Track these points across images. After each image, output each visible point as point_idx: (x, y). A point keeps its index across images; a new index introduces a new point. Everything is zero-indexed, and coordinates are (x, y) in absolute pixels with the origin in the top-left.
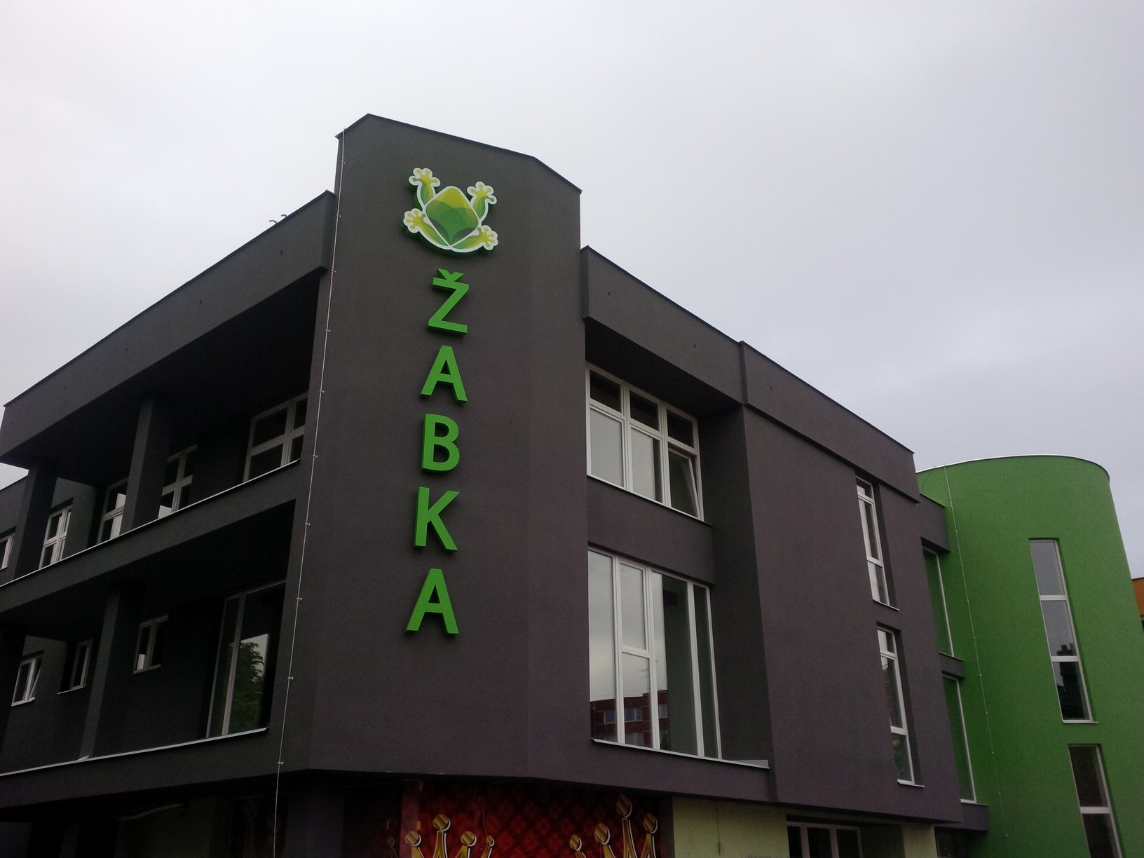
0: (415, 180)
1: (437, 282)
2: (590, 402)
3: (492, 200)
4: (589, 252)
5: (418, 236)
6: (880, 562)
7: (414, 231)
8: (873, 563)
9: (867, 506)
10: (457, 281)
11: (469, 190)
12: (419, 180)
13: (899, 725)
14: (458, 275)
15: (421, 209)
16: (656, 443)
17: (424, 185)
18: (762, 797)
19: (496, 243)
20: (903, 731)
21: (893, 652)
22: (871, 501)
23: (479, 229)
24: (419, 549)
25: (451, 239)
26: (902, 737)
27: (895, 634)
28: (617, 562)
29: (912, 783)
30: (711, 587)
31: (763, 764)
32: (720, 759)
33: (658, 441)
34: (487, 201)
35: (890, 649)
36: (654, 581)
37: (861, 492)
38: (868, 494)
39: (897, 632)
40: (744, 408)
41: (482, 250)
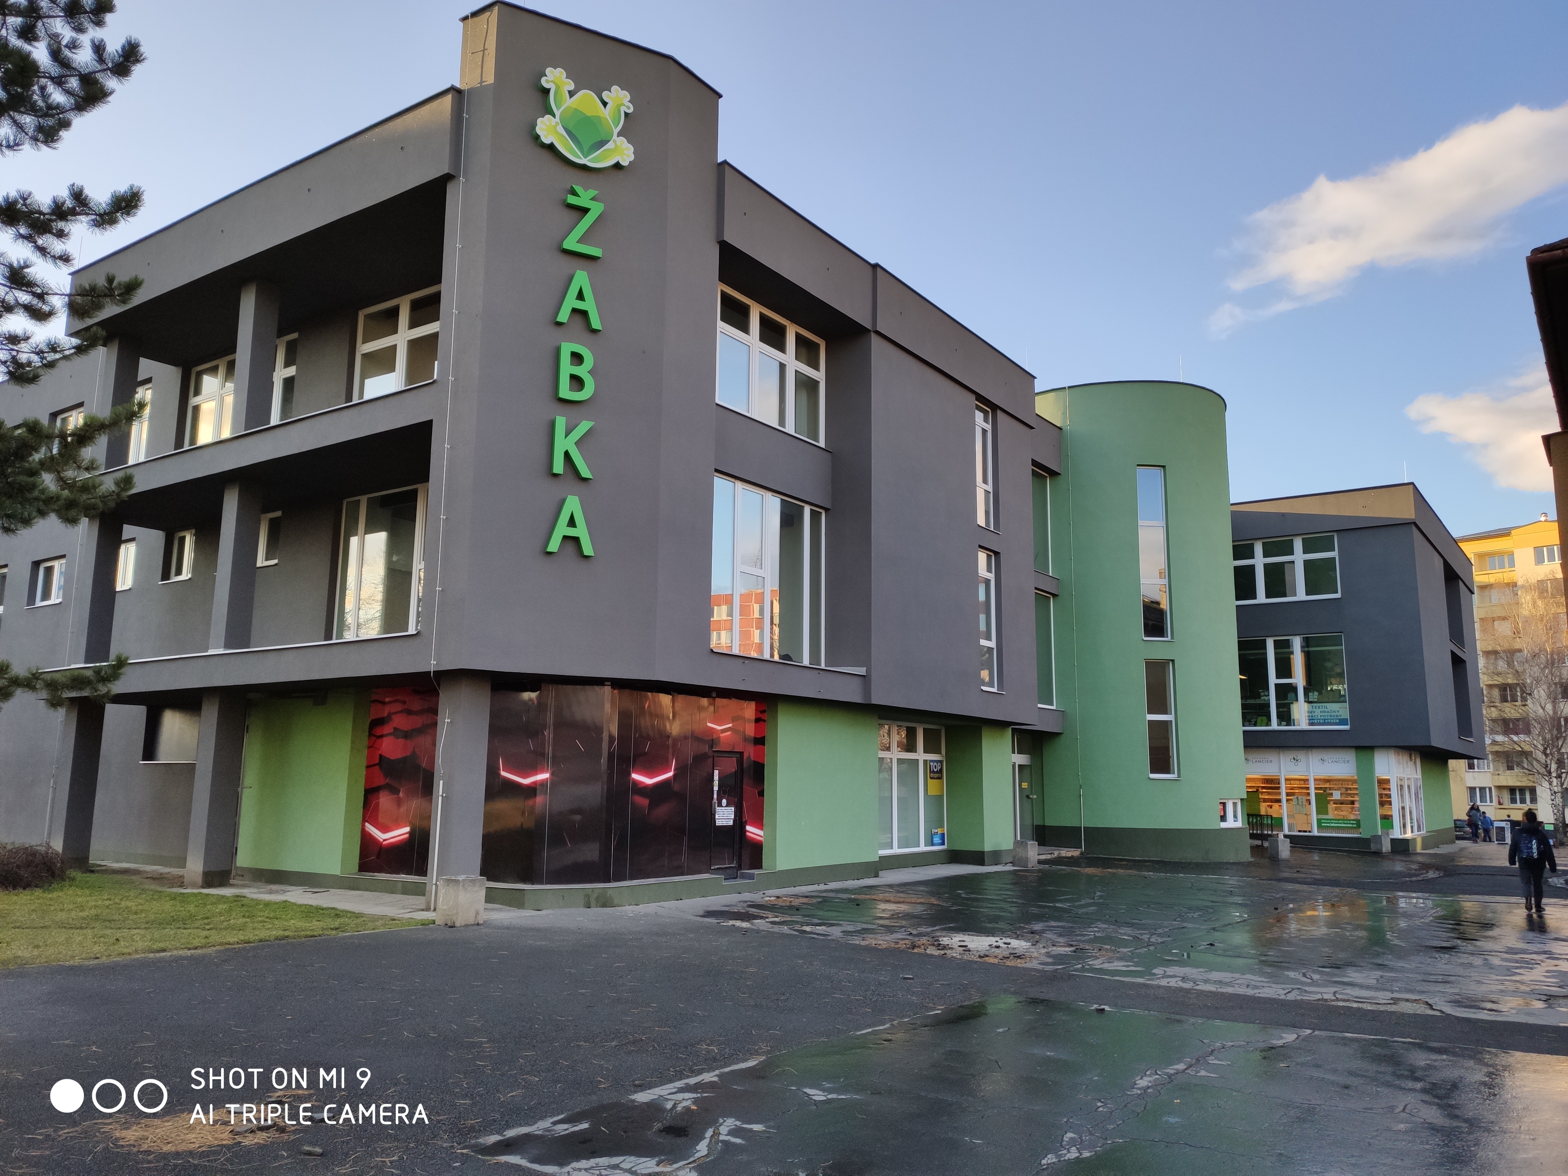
0: (547, 81)
1: (571, 200)
2: (722, 326)
3: (629, 108)
4: (727, 167)
5: (551, 147)
6: (990, 488)
7: (546, 140)
8: (982, 490)
9: (984, 432)
10: (593, 199)
11: (605, 95)
12: (552, 82)
13: (989, 638)
14: (592, 193)
15: (554, 116)
16: (782, 367)
17: (558, 88)
18: (857, 699)
19: (632, 158)
20: (992, 644)
21: (991, 572)
22: (988, 427)
23: (615, 142)
24: (556, 475)
25: (586, 150)
26: (990, 649)
27: (994, 554)
28: (739, 484)
29: (994, 690)
30: (827, 510)
31: (862, 671)
32: (823, 666)
33: (785, 365)
34: (623, 109)
35: (989, 570)
36: (773, 504)
37: (979, 416)
38: (986, 420)
39: (997, 554)
40: (873, 335)
41: (617, 166)
